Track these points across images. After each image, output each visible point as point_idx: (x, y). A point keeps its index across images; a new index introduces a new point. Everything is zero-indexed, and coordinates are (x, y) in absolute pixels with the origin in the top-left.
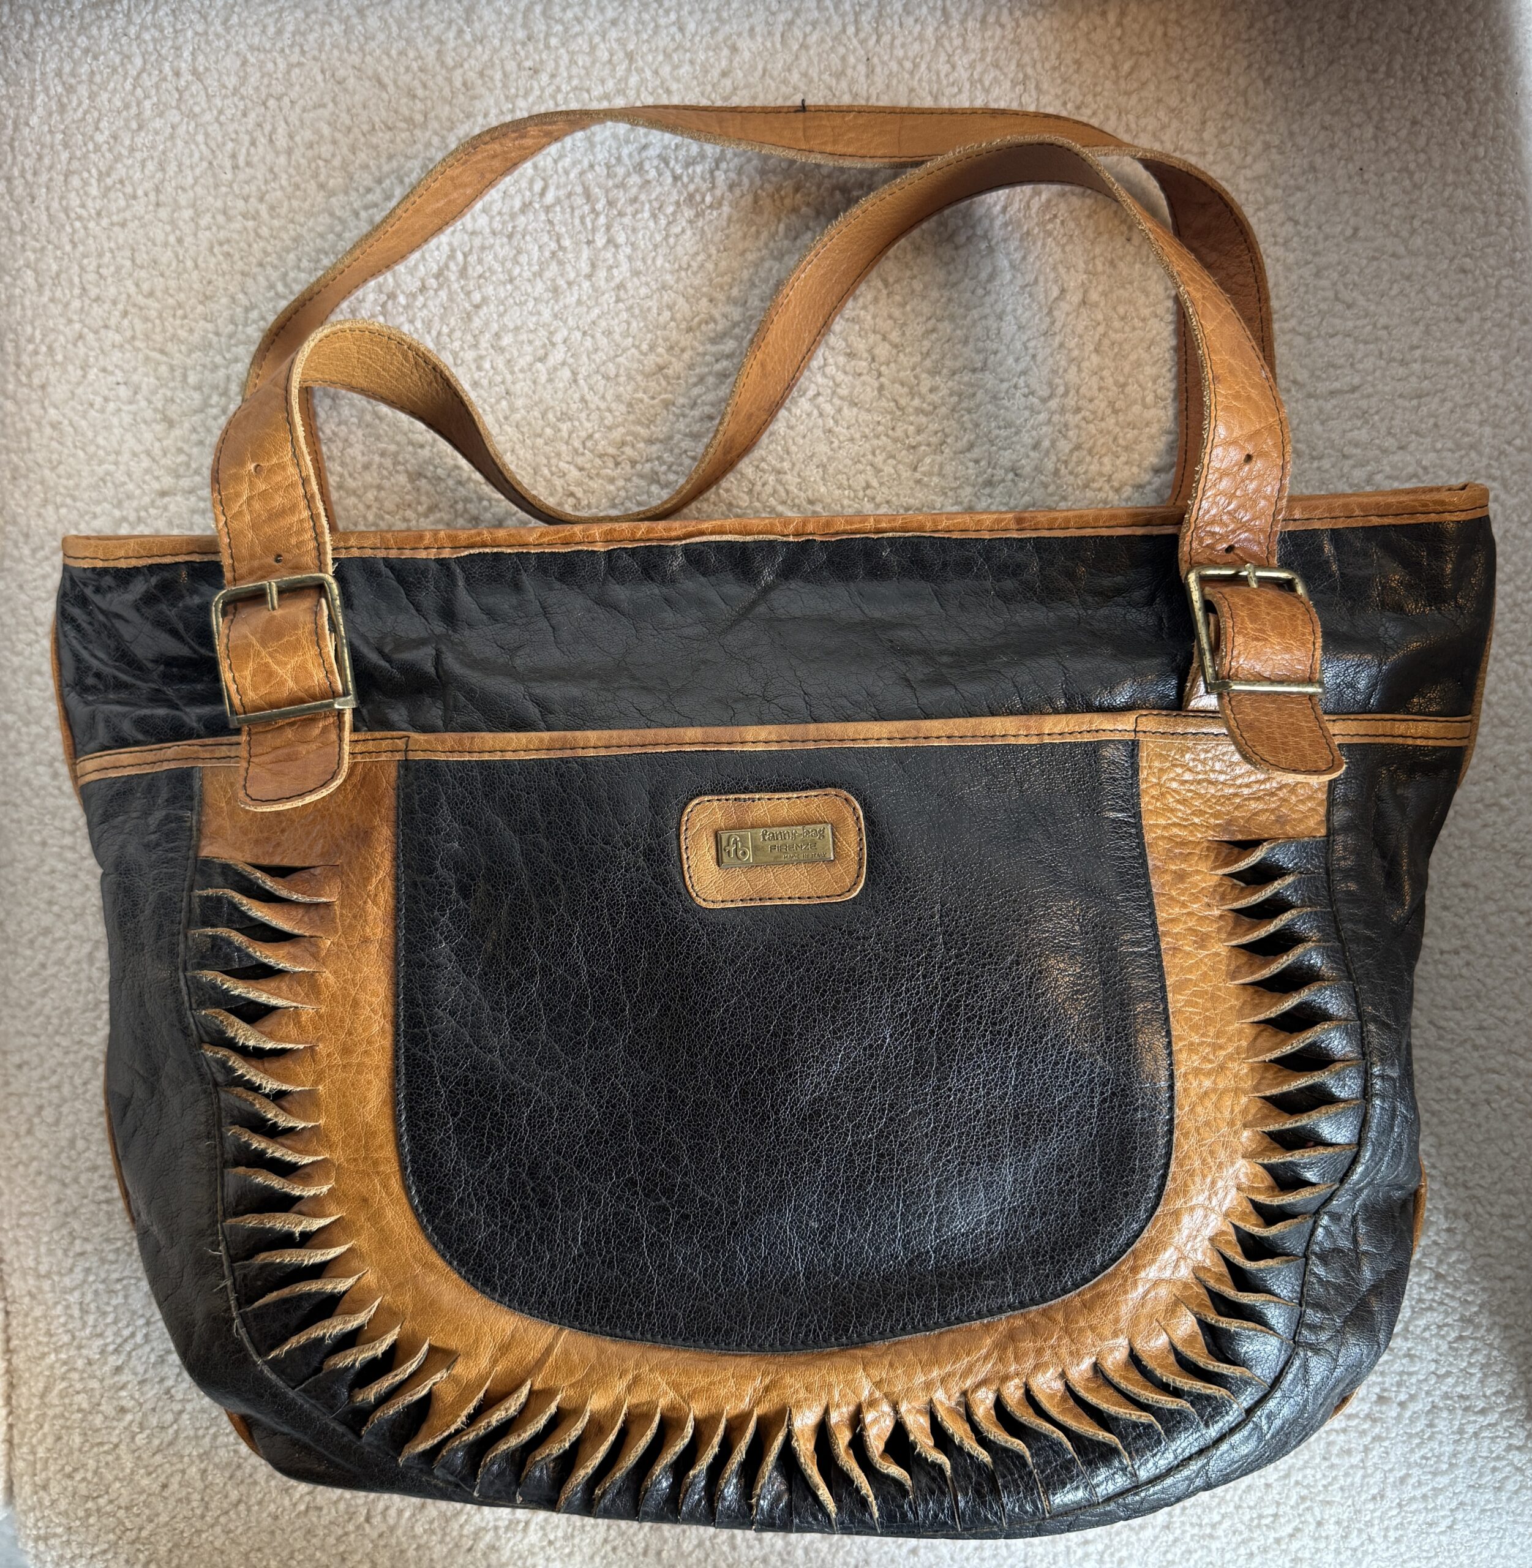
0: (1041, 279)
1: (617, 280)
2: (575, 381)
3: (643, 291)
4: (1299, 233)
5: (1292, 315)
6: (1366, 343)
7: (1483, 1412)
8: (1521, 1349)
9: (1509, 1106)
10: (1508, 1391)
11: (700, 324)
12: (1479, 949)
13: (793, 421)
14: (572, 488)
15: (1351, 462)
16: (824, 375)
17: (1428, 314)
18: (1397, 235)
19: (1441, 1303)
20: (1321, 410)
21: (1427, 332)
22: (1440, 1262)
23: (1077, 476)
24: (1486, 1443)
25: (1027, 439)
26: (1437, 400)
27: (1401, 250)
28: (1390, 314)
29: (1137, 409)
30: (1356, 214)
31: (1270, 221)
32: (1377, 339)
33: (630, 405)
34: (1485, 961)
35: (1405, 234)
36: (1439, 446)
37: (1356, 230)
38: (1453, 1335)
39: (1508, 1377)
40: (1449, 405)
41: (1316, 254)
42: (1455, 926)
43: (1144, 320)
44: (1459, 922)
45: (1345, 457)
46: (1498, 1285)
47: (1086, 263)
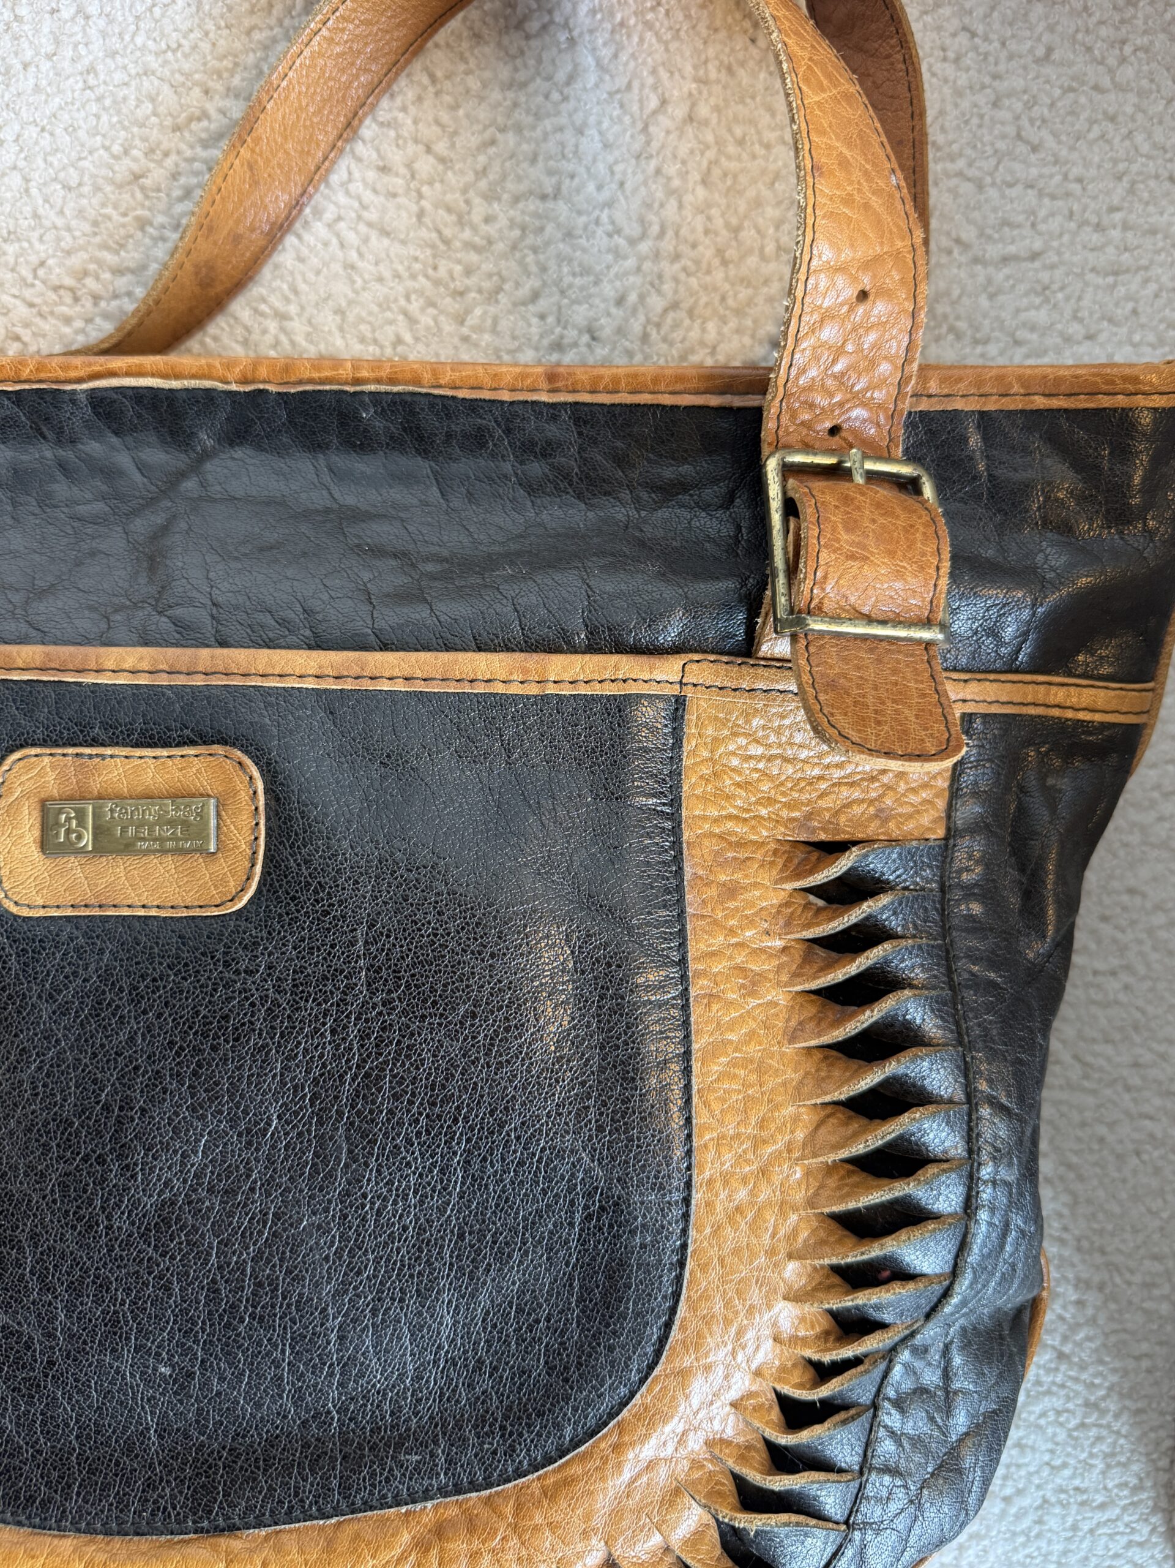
0: (636, 84)
1: (86, 61)
2: (27, 191)
3: (119, 77)
4: (976, 49)
5: (961, 155)
6: (1053, 197)
7: (1102, 1506)
8: (1152, 1435)
9: (1162, 1157)
10: (1134, 1481)
11: (190, 119)
12: (1142, 970)
13: (305, 251)
14: (19, 330)
15: (1023, 350)
16: (347, 193)
17: (1135, 168)
18: (1101, 63)
19: (1063, 1386)
20: (989, 281)
21: (1131, 191)
22: (1065, 1339)
23: (671, 344)
24: (1104, 1539)
25: (608, 290)
26: (1138, 278)
27: (1106, 82)
28: (1087, 164)
29: (752, 261)
30: (1051, 29)
31: (939, 29)
32: (1068, 194)
33: (95, 224)
34: (1148, 984)
35: (1112, 61)
36: (1137, 338)
37: (1050, 50)
38: (1073, 1423)
39: (1135, 1467)
40: (1153, 287)
41: (996, 77)
42: (1115, 941)
43: (768, 147)
44: (1119, 935)
45: (1017, 343)
46: (1131, 1364)
47: (696, 67)
